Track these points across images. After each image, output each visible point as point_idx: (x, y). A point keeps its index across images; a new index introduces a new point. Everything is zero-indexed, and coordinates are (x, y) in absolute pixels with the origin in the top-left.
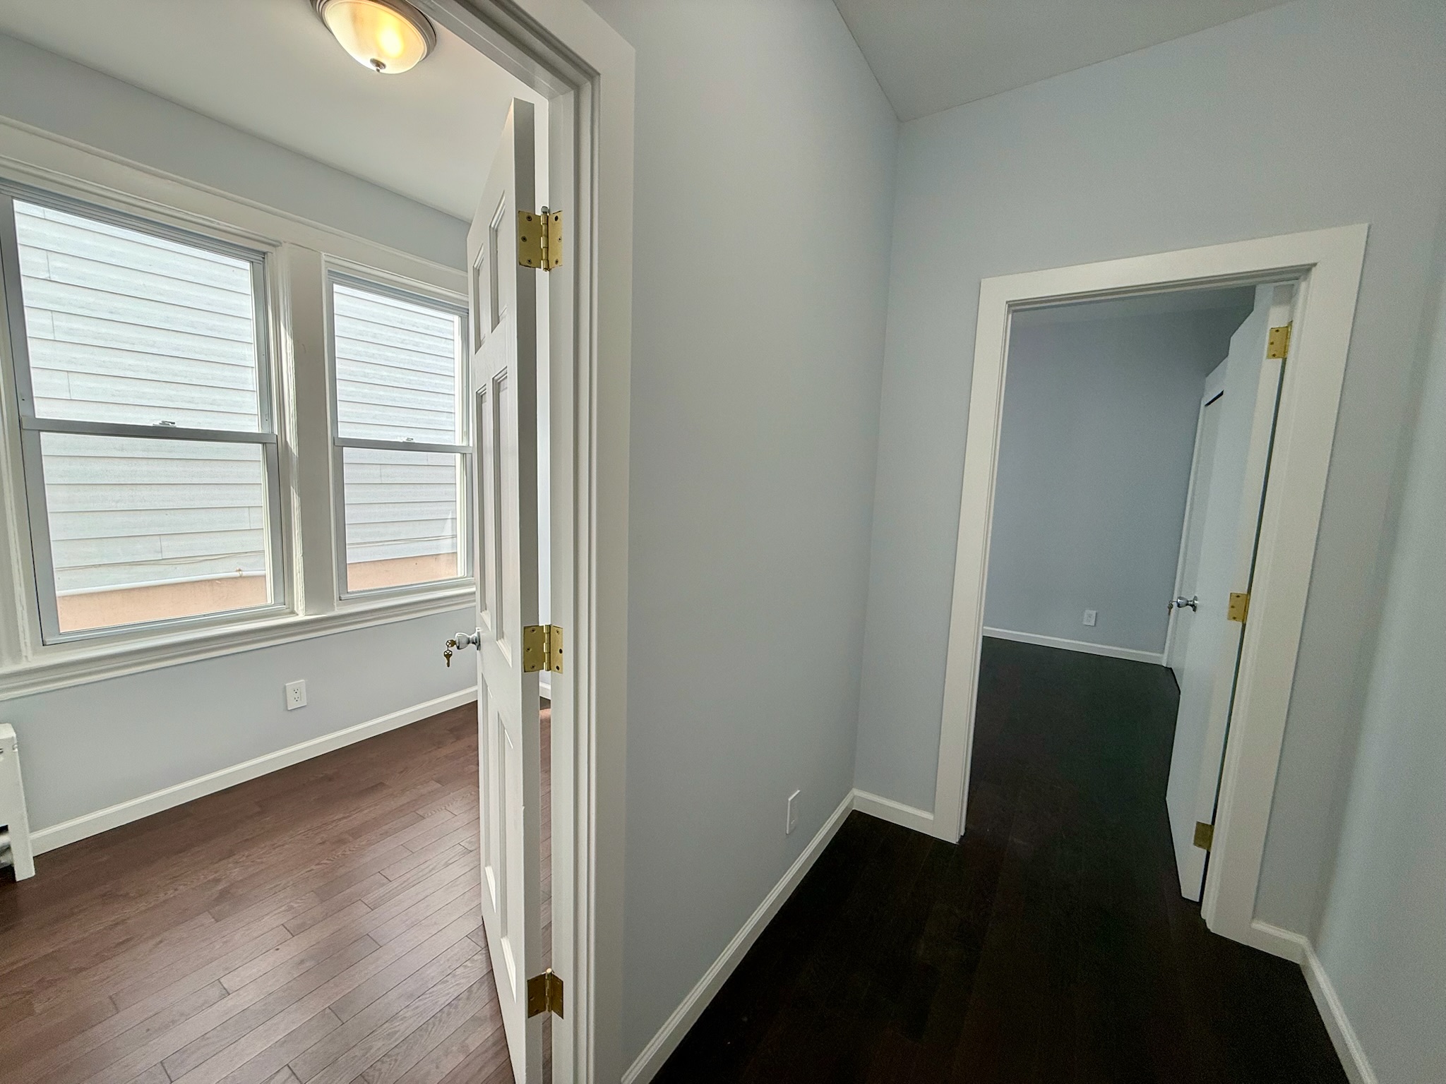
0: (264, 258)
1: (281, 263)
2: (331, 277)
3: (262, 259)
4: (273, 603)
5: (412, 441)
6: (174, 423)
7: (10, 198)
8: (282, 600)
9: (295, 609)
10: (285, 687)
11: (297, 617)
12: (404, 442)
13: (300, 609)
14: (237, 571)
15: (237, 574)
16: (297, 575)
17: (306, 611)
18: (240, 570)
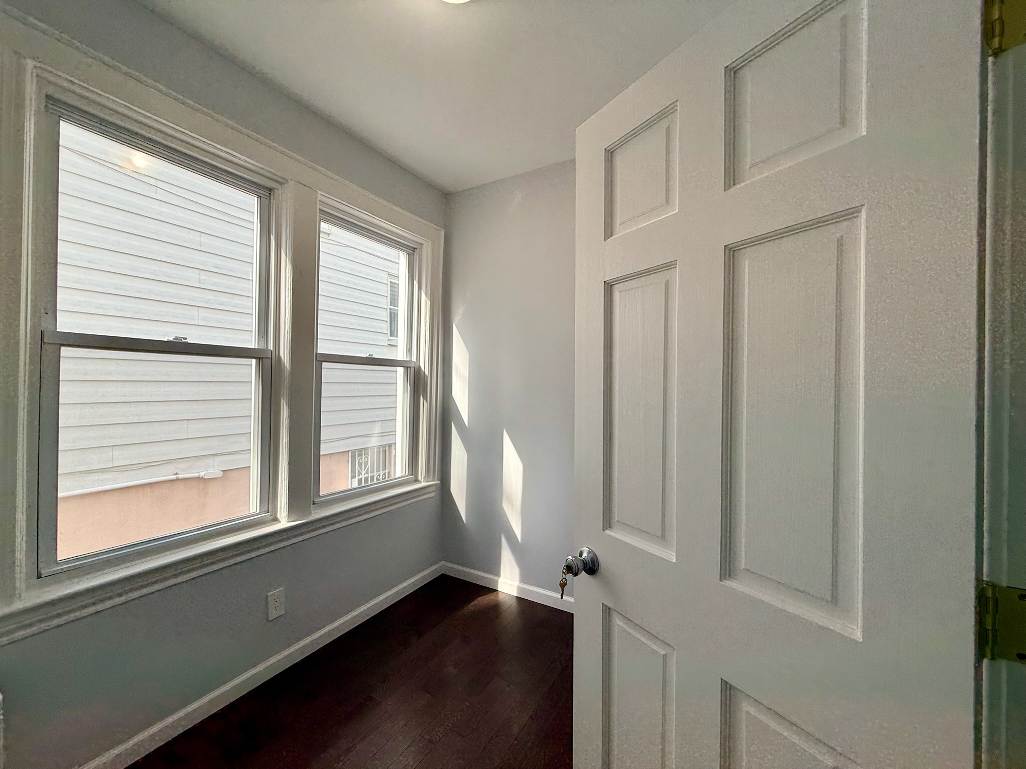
0: (270, 194)
1: (286, 199)
2: (321, 215)
3: (268, 194)
4: (258, 511)
5: (373, 357)
6: (186, 339)
7: (57, 118)
8: (266, 509)
9: (278, 516)
10: (267, 597)
11: (280, 524)
12: (366, 357)
13: (283, 515)
14: (174, 474)
15: (174, 477)
16: (282, 483)
17: (288, 518)
18: (177, 474)
